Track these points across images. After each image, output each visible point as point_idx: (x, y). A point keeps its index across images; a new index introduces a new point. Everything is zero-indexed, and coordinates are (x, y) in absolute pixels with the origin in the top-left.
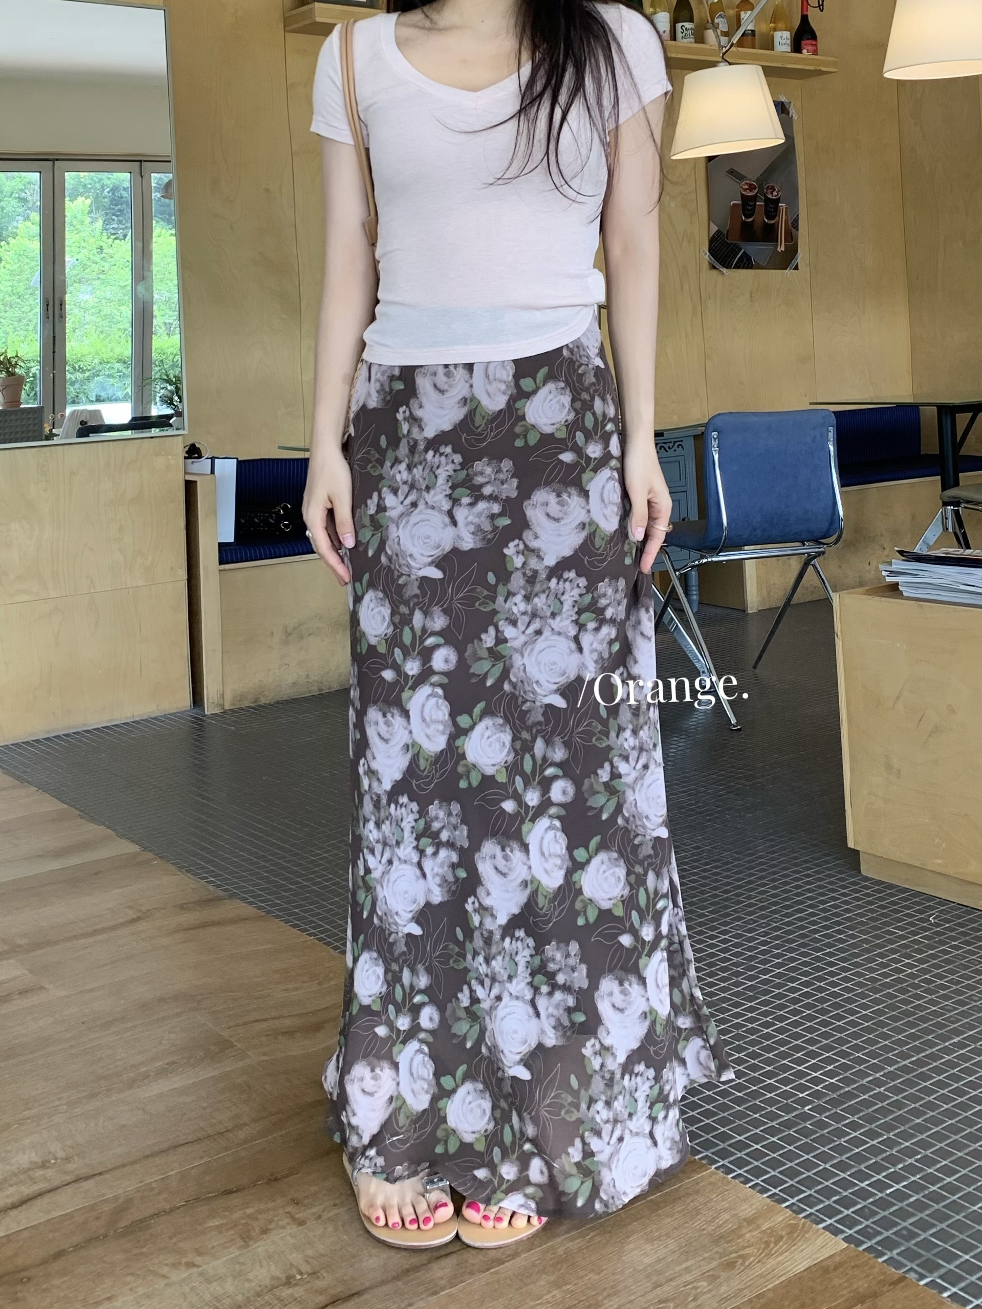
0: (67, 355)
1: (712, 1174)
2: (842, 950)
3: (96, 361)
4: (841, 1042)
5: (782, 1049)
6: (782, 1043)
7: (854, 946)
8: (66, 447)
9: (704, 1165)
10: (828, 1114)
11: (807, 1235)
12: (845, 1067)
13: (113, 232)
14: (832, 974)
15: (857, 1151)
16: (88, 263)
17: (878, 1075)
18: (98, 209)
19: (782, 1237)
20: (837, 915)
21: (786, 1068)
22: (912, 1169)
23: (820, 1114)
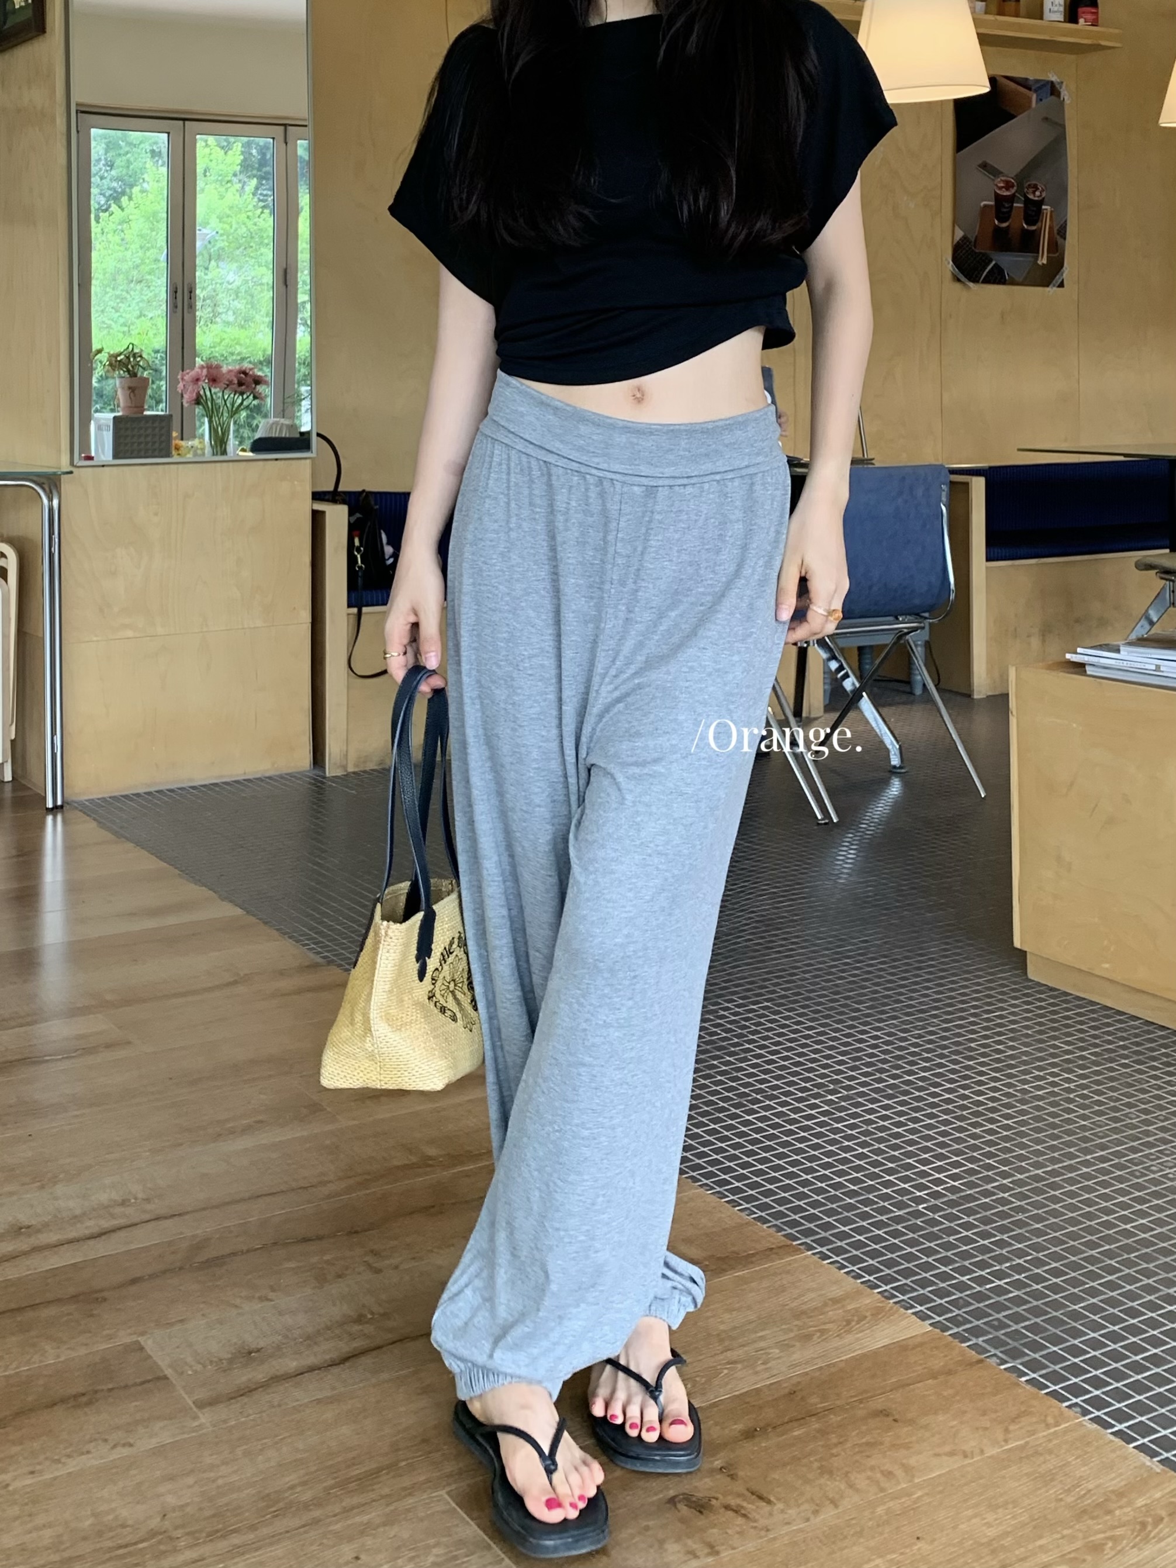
1: (807, 1258)
5: (909, 1148)
9: (800, 1250)
10: (941, 1214)
11: (892, 1318)
17: (1004, 1182)
19: (865, 1317)
20: (1001, 1025)
22: (1019, 1269)
23: (934, 1213)
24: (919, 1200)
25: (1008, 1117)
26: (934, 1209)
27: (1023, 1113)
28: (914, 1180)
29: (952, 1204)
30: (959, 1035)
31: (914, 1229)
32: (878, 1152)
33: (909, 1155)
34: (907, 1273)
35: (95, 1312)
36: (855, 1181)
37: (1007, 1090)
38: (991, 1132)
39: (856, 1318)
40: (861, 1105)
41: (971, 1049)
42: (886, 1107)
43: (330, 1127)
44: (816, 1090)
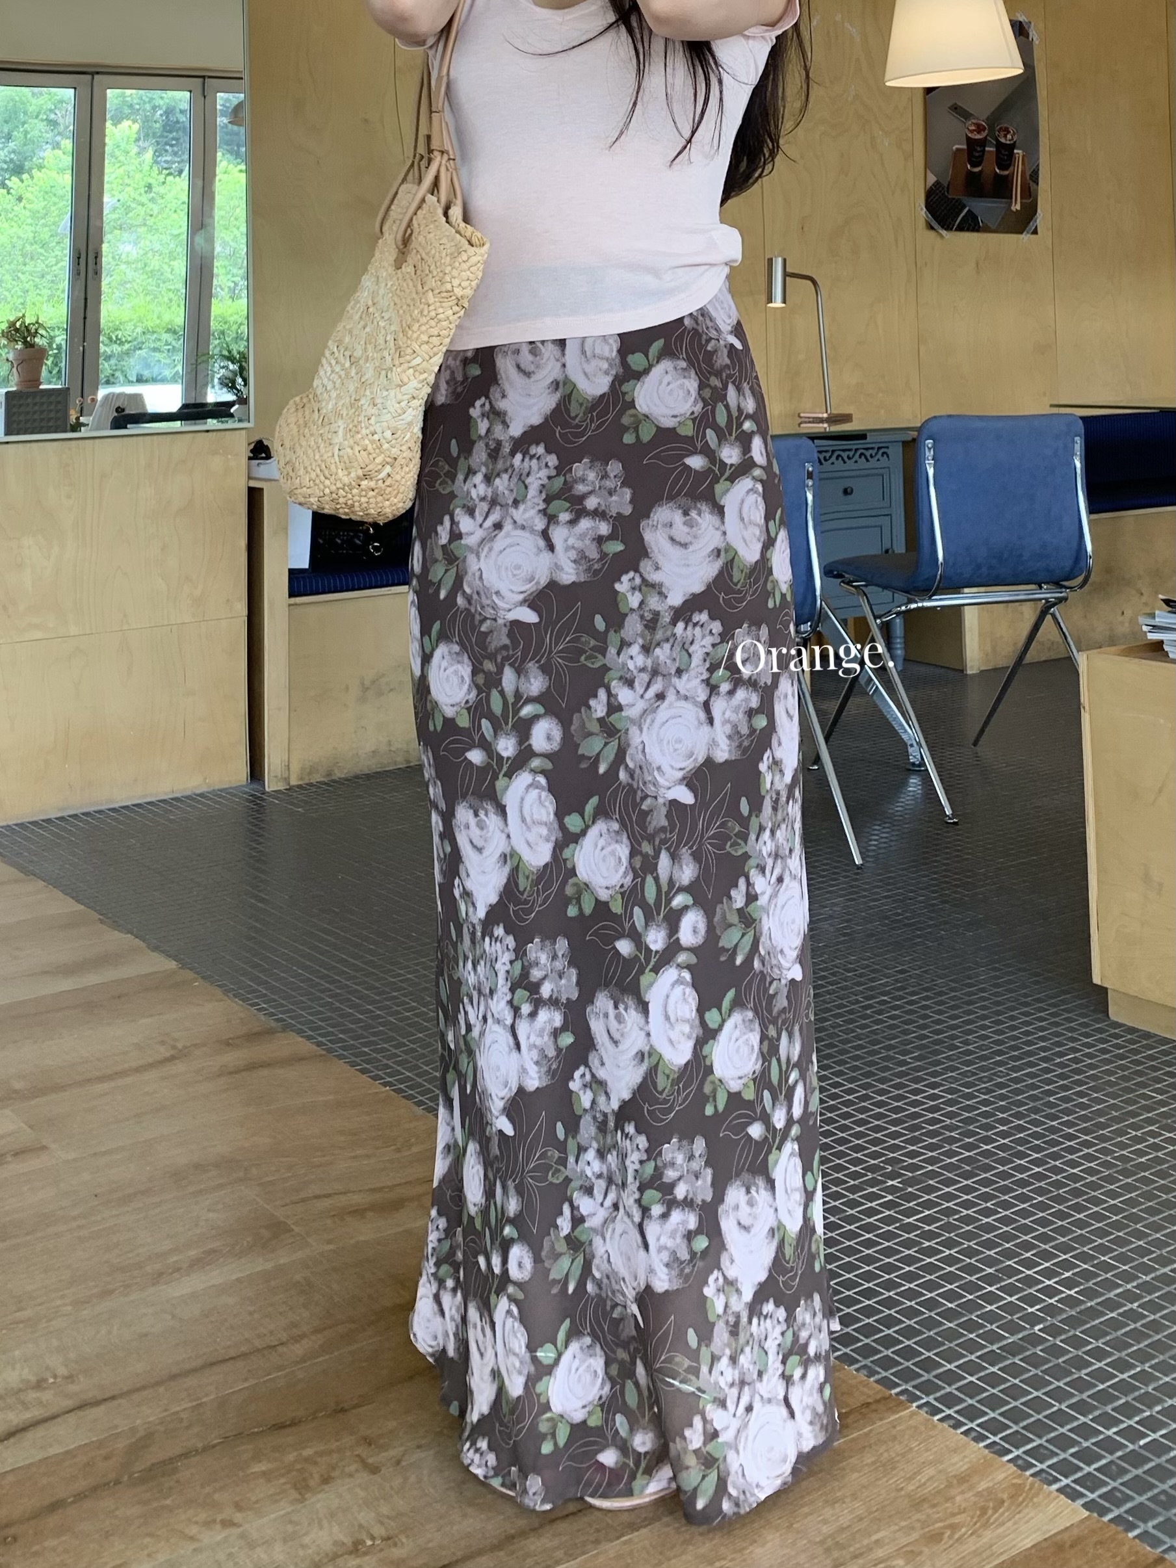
0: (102, 321)
1: (913, 1414)
2: (1084, 1119)
3: (139, 330)
4: (1082, 1241)
5: (1007, 1245)
6: (1007, 1237)
7: (1100, 1113)
8: (97, 441)
9: (902, 1402)
10: (1063, 1337)
11: (1035, 1500)
12: (1087, 1275)
13: (166, 165)
14: (1072, 1151)
15: (1101, 1387)
16: (133, 205)
18: (147, 136)
19: (1003, 1502)
20: (1078, 1071)
21: (1011, 1272)
23: (1054, 1337)
24: (1033, 1320)
26: (1053, 1331)
28: (1020, 1290)
29: (1072, 1322)
32: (968, 1253)
33: (1008, 1254)
34: (1039, 1429)
37: (1105, 1158)
38: (1097, 1217)
39: (990, 1505)
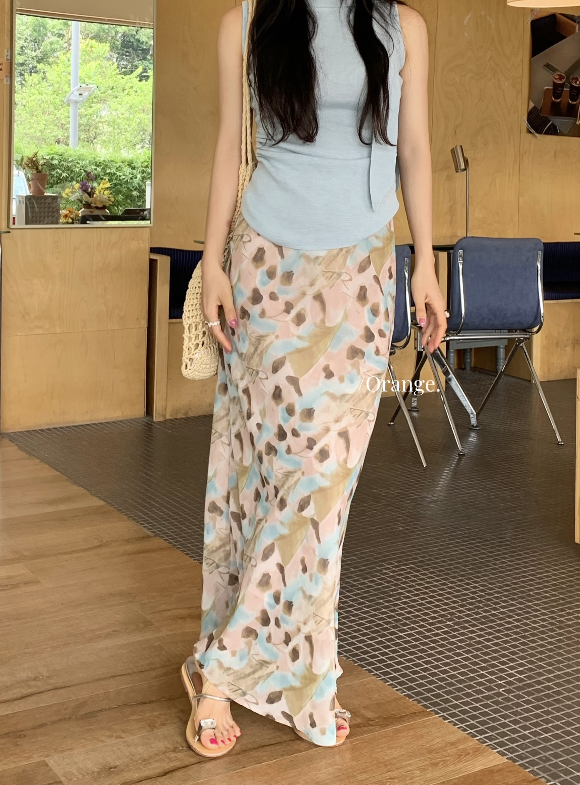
1: (436, 719)
4: (532, 655)
5: (495, 655)
6: (495, 651)
9: (431, 715)
10: (514, 694)
11: (485, 754)
12: (530, 670)
14: (536, 617)
15: (526, 715)
17: (550, 676)
21: (494, 666)
22: (557, 727)
23: (508, 694)
24: (500, 686)
25: (551, 637)
26: (509, 691)
27: (560, 634)
28: (497, 674)
29: (519, 689)
30: (523, 587)
31: (497, 703)
32: (476, 657)
33: (494, 659)
34: (493, 729)
35: (19, 743)
36: (462, 674)
37: (551, 621)
38: (542, 646)
39: (464, 754)
40: (466, 628)
41: (529, 596)
42: (481, 630)
43: (157, 635)
44: (440, 619)
